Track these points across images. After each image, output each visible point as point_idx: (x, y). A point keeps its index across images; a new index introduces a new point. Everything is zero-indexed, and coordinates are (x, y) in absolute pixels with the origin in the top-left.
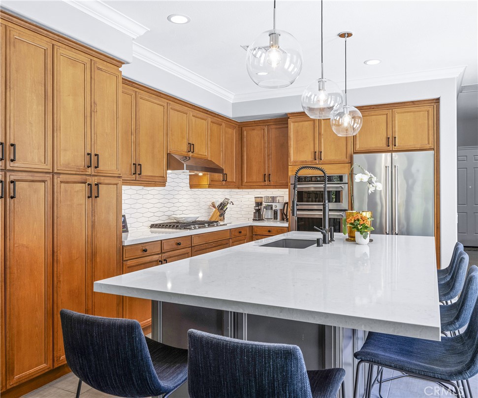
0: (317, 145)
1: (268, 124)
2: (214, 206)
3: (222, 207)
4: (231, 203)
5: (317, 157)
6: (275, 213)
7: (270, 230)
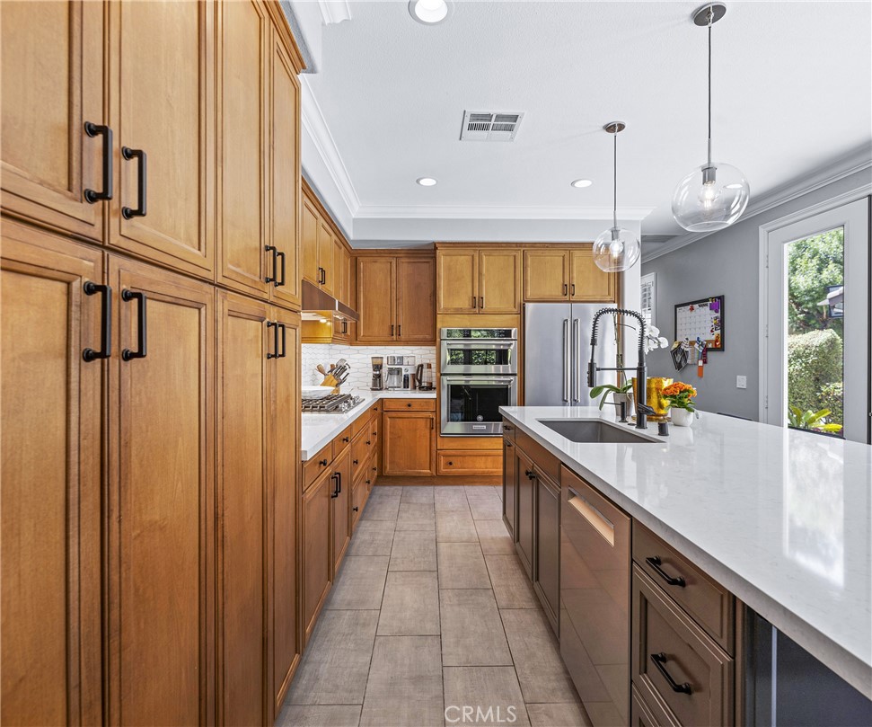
0: (476, 289)
1: (396, 256)
2: (322, 372)
5: (477, 304)
6: (406, 379)
7: (409, 403)
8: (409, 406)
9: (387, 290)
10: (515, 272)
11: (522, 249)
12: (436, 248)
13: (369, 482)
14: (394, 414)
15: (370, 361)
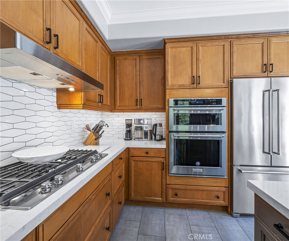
0: (195, 70)
1: (139, 54)
2: (88, 129)
3: (97, 131)
4: (106, 126)
5: (195, 81)
6: (146, 134)
7: (147, 151)
8: (147, 153)
9: (133, 77)
10: (224, 57)
11: (229, 40)
12: (165, 43)
13: (120, 203)
14: (136, 159)
15: (124, 122)
